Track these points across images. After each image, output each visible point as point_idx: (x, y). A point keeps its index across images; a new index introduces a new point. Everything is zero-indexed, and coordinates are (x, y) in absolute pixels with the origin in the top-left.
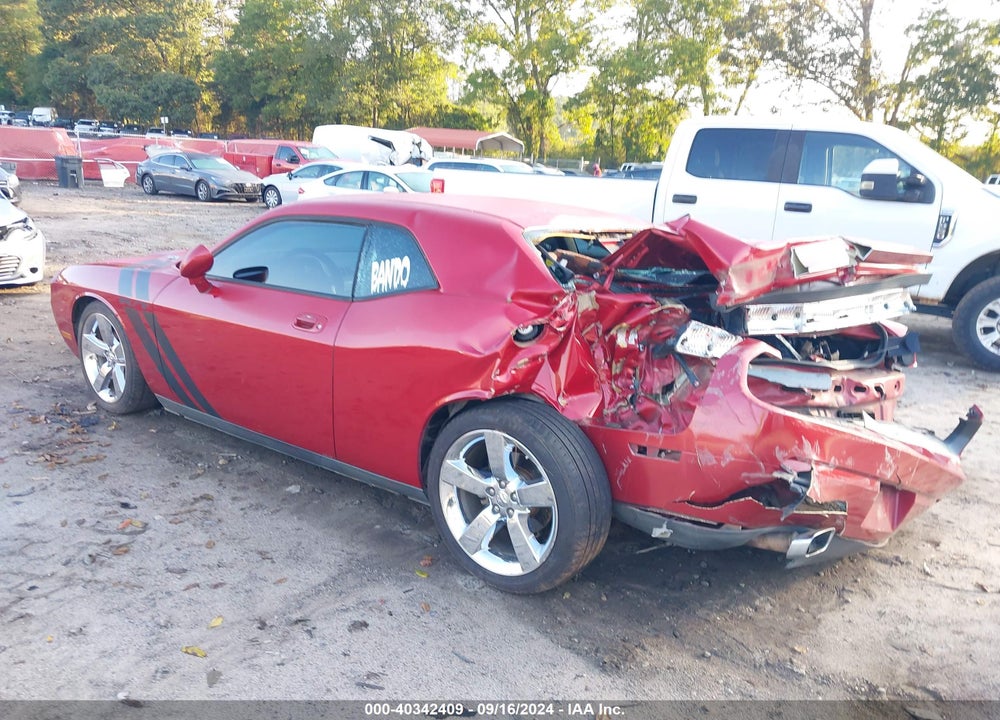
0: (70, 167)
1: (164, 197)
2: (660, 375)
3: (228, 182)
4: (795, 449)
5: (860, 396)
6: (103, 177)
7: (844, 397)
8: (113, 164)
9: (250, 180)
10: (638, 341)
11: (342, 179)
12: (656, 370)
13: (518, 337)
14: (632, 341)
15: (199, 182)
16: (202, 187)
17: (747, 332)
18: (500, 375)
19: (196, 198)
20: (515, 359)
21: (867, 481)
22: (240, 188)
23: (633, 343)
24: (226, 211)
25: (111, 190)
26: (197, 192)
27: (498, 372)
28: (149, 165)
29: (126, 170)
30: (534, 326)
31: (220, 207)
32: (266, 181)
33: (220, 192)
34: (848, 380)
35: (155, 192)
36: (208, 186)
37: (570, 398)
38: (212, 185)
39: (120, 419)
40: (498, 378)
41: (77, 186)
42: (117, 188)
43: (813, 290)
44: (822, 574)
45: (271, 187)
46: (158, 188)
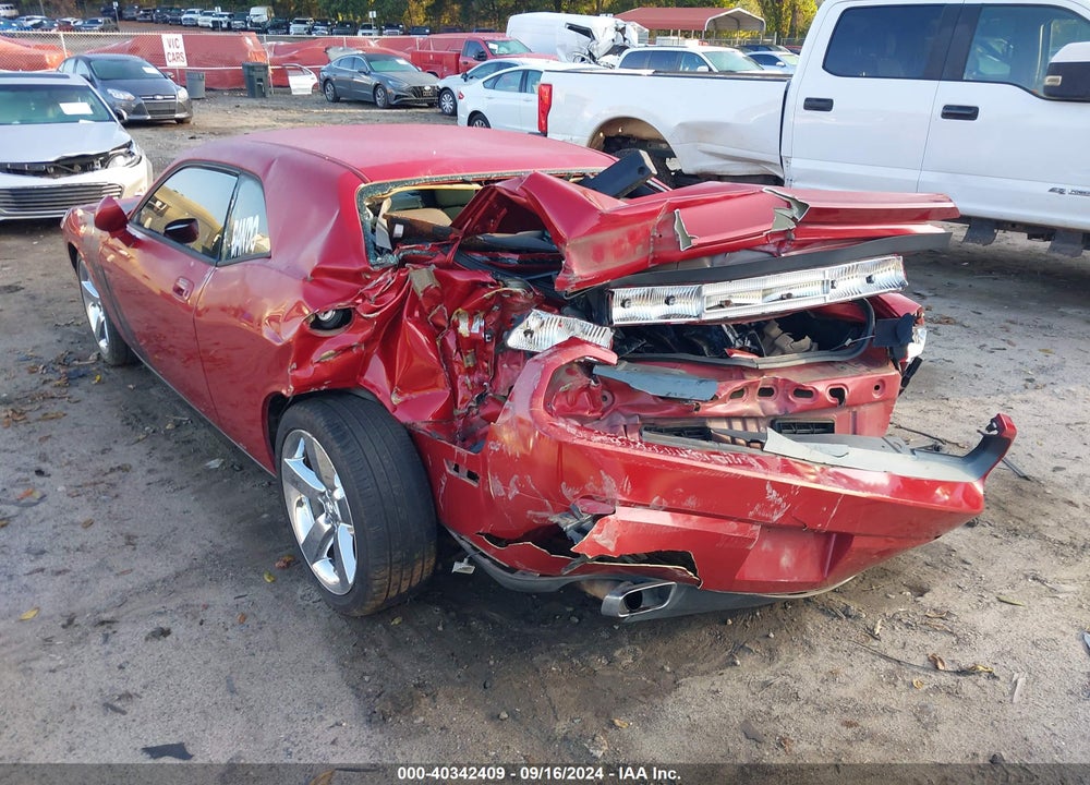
0: (256, 75)
1: (344, 104)
2: (509, 372)
3: (405, 86)
4: (590, 486)
5: (801, 402)
6: (291, 84)
7: (778, 403)
8: (301, 69)
9: (429, 82)
10: (485, 329)
11: (501, 81)
12: (505, 366)
13: (317, 324)
14: (476, 329)
15: (377, 86)
16: (380, 92)
17: (612, 322)
18: (297, 369)
19: (373, 105)
20: (318, 350)
21: (733, 525)
22: (418, 91)
23: (477, 331)
24: (398, 118)
25: (297, 98)
26: (375, 99)
27: (294, 366)
28: (330, 69)
29: (313, 75)
30: (337, 311)
31: (394, 114)
32: (441, 84)
33: (397, 97)
34: (785, 381)
35: (336, 100)
36: (385, 91)
37: (407, 395)
38: (389, 90)
39: (111, 371)
40: (297, 373)
41: (264, 95)
42: (303, 96)
43: (731, 263)
44: (730, 622)
45: (446, 90)
46: (337, 93)
